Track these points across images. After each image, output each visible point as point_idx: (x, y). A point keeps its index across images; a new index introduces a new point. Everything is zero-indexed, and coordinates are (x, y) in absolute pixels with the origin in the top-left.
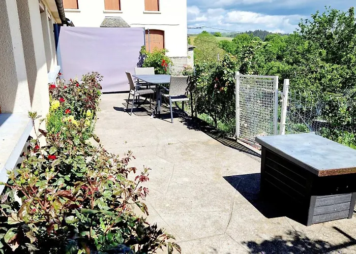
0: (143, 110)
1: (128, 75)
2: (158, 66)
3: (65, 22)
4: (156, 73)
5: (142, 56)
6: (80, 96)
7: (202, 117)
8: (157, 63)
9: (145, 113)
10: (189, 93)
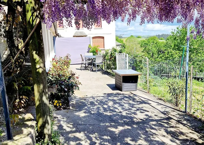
0: (87, 69)
1: (81, 55)
2: (95, 52)
3: (57, 35)
4: (94, 55)
5: (89, 48)
6: (63, 62)
7: (109, 71)
8: (94, 51)
9: (88, 70)
10: (103, 62)
